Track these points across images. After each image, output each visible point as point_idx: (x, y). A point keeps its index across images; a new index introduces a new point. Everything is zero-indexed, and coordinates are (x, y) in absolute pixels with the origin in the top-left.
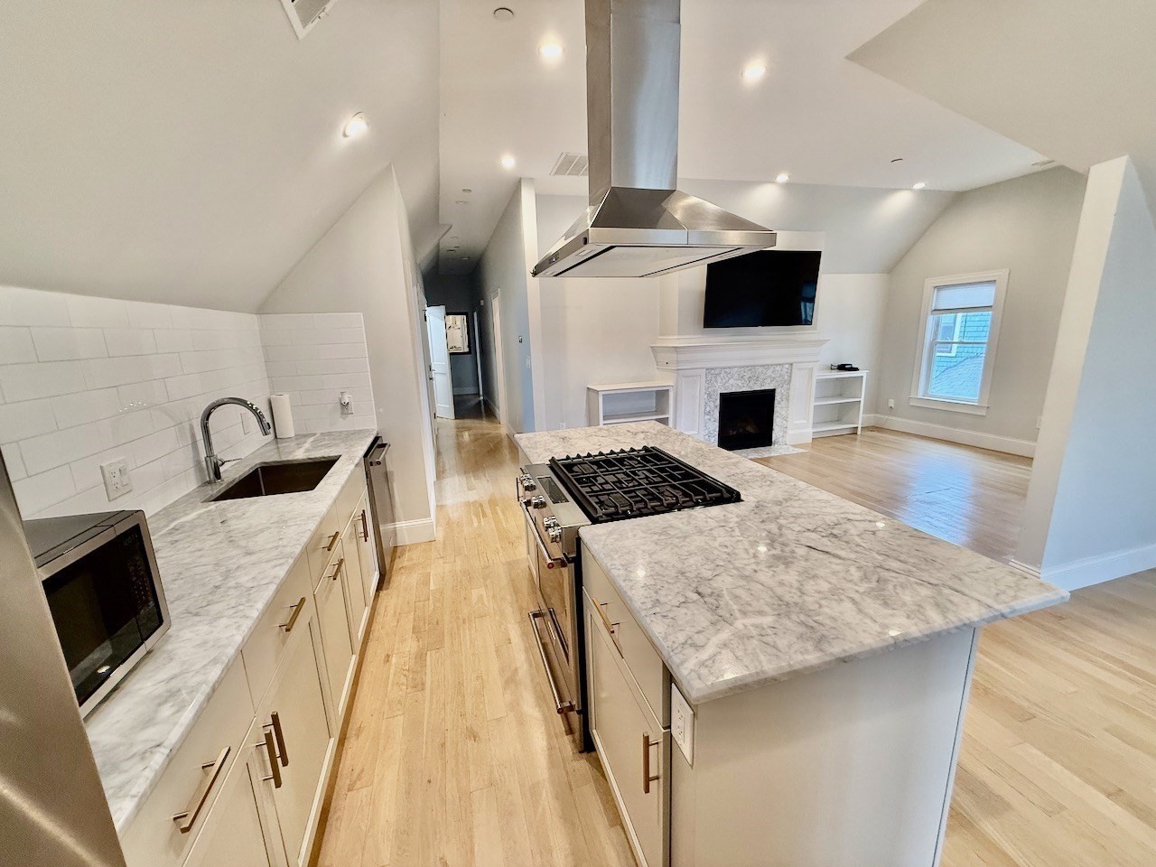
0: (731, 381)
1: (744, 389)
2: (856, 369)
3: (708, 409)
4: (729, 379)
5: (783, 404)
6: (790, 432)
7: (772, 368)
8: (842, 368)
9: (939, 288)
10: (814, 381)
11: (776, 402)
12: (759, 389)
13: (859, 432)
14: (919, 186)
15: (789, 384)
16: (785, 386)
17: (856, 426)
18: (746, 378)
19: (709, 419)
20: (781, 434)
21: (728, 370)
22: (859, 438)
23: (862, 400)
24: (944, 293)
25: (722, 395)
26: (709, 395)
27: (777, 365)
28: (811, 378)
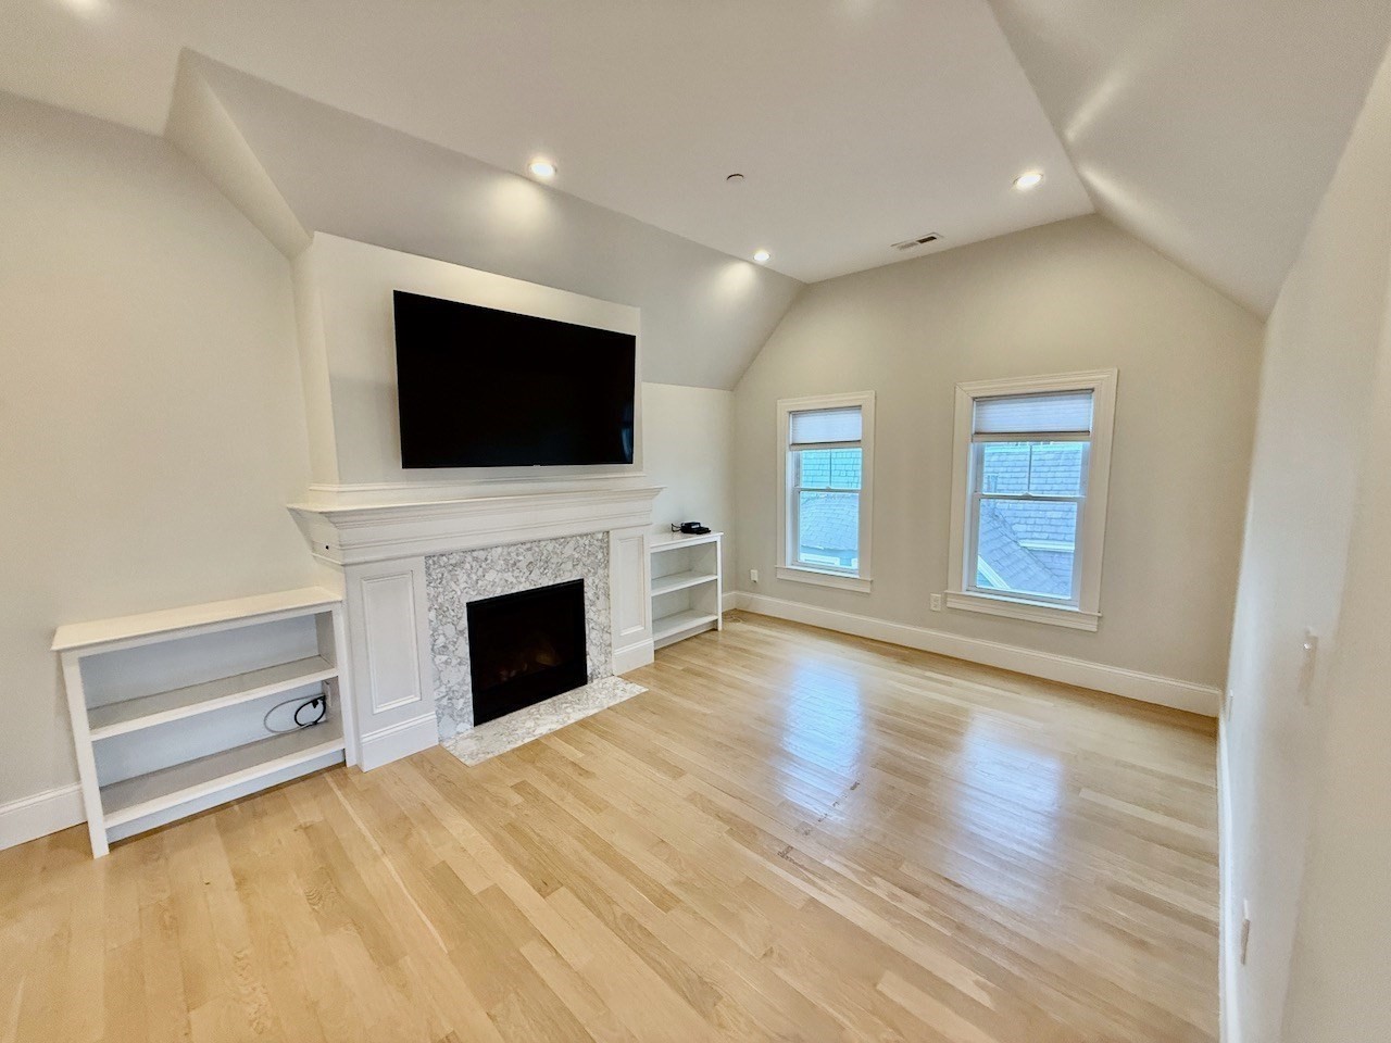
0: (491, 576)
1: (522, 588)
2: (706, 531)
3: (441, 641)
4: (485, 571)
5: (601, 604)
6: (617, 652)
7: (572, 544)
8: (688, 529)
9: (795, 414)
10: (648, 558)
11: (586, 602)
12: (551, 583)
13: (720, 628)
14: (762, 256)
15: (607, 566)
16: (600, 571)
17: (714, 618)
18: (522, 565)
19: (446, 663)
20: (602, 658)
21: (482, 555)
22: (719, 637)
23: (719, 577)
24: (803, 421)
25: (473, 608)
26: (441, 611)
27: (581, 536)
28: (641, 552)
